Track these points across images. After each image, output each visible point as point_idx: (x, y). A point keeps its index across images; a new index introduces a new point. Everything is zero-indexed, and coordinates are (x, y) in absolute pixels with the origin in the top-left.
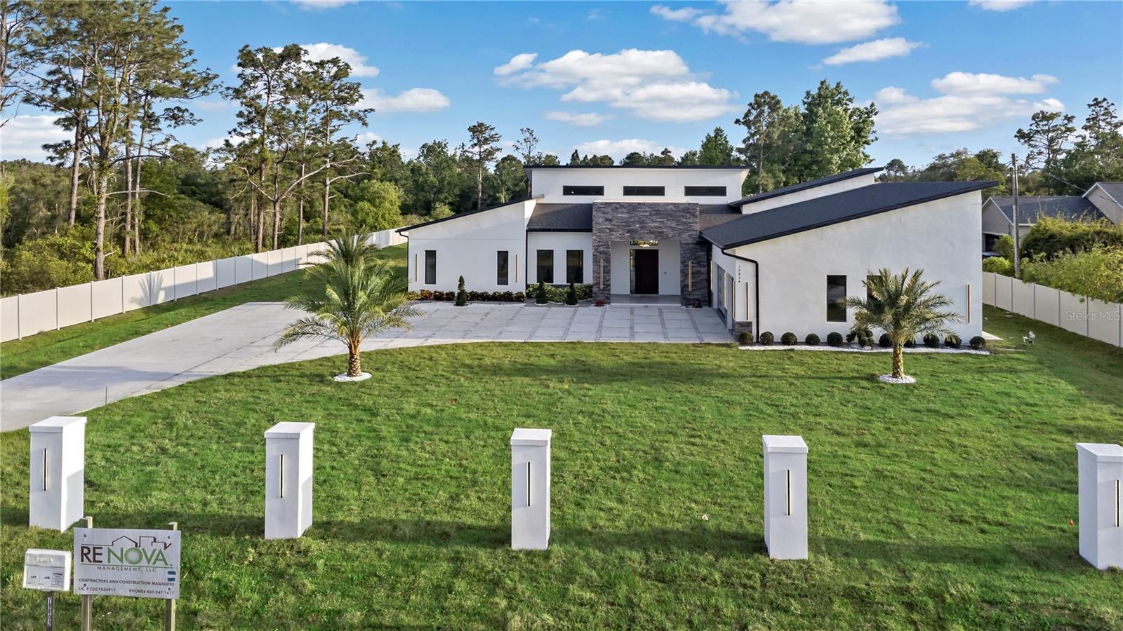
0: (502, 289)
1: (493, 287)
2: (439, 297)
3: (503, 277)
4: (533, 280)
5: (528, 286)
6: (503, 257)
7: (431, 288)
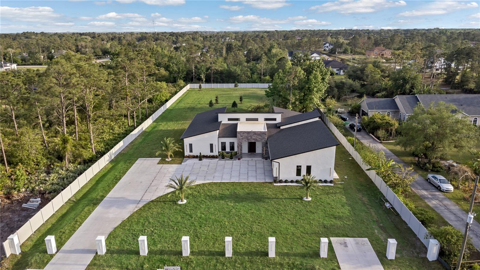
0: (212, 154)
1: (209, 154)
2: (194, 157)
3: (212, 151)
4: (220, 150)
5: (219, 152)
6: (211, 146)
7: (191, 154)
